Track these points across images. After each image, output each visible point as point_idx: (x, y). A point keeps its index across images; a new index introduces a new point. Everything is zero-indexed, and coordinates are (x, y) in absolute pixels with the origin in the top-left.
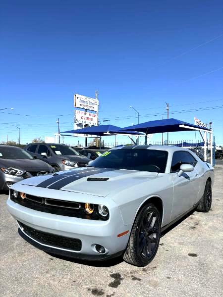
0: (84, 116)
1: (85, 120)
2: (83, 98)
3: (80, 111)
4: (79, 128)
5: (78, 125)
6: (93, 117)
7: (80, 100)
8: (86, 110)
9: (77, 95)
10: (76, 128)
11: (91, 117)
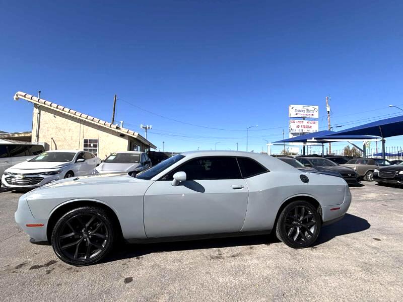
0: (300, 125)
1: (302, 128)
2: (300, 107)
3: (296, 121)
4: (294, 137)
5: (294, 134)
6: (312, 125)
7: (294, 110)
8: (304, 119)
9: (292, 106)
10: (291, 136)
11: (310, 125)
